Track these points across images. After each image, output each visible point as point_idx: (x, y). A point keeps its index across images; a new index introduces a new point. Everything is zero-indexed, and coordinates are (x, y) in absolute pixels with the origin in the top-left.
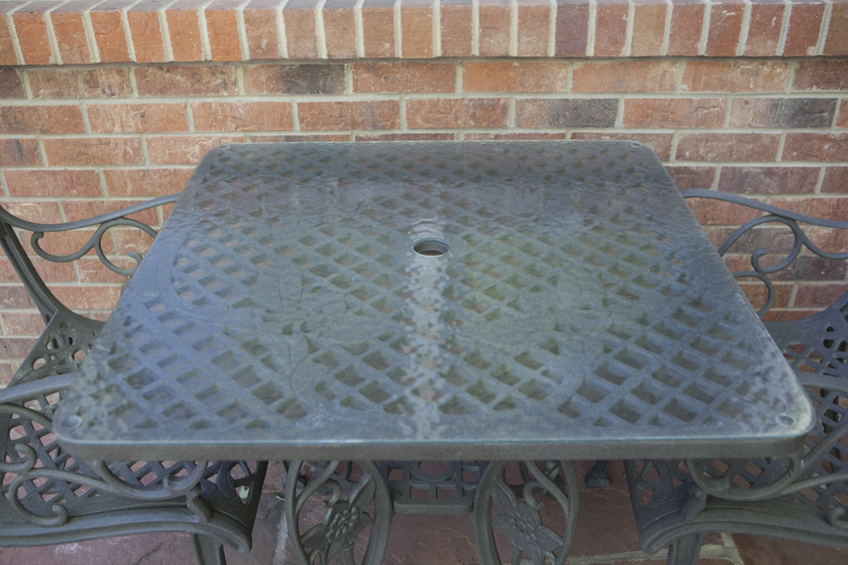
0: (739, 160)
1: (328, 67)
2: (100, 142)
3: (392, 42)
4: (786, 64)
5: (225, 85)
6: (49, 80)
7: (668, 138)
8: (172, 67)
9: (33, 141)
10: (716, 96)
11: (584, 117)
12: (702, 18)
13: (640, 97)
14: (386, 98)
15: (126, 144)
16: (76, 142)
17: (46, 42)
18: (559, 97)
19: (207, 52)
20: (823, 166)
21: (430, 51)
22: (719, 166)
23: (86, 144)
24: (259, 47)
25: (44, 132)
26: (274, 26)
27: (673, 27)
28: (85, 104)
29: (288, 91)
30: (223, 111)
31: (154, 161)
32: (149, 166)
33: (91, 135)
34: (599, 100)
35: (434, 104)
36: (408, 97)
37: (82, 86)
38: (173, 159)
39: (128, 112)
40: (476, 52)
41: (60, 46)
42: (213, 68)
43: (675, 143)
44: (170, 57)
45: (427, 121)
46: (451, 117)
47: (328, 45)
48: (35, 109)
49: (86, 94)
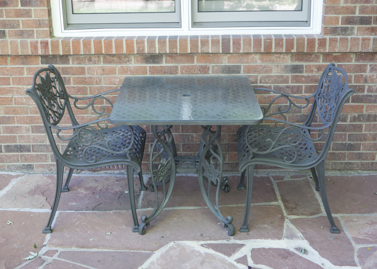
0: (278, 83)
1: (158, 56)
2: (90, 78)
3: (177, 49)
4: (287, 55)
5: (128, 61)
6: (77, 59)
7: (256, 76)
8: (113, 55)
9: (69, 77)
10: (269, 64)
11: (231, 70)
12: (261, 42)
13: (247, 64)
14: (175, 65)
15: (97, 78)
16: (82, 78)
17: (80, 48)
18: (224, 65)
19: (125, 51)
20: (304, 85)
21: (187, 51)
22: (273, 85)
23: (85, 78)
24: (139, 50)
25: (73, 74)
26: (144, 44)
27: (254, 44)
28: (86, 66)
29: (146, 63)
30: (127, 68)
31: (105, 84)
32: (103, 85)
33: (87, 76)
34: (235, 65)
35: (188, 67)
36: (181, 65)
37: (87, 61)
38: (111, 83)
39: (99, 69)
40: (200, 52)
41: (83, 49)
42: (126, 56)
43: (259, 78)
44: (114, 52)
45: (186, 72)
46: (193, 70)
47: (159, 49)
48: (72, 68)
49: (88, 63)
